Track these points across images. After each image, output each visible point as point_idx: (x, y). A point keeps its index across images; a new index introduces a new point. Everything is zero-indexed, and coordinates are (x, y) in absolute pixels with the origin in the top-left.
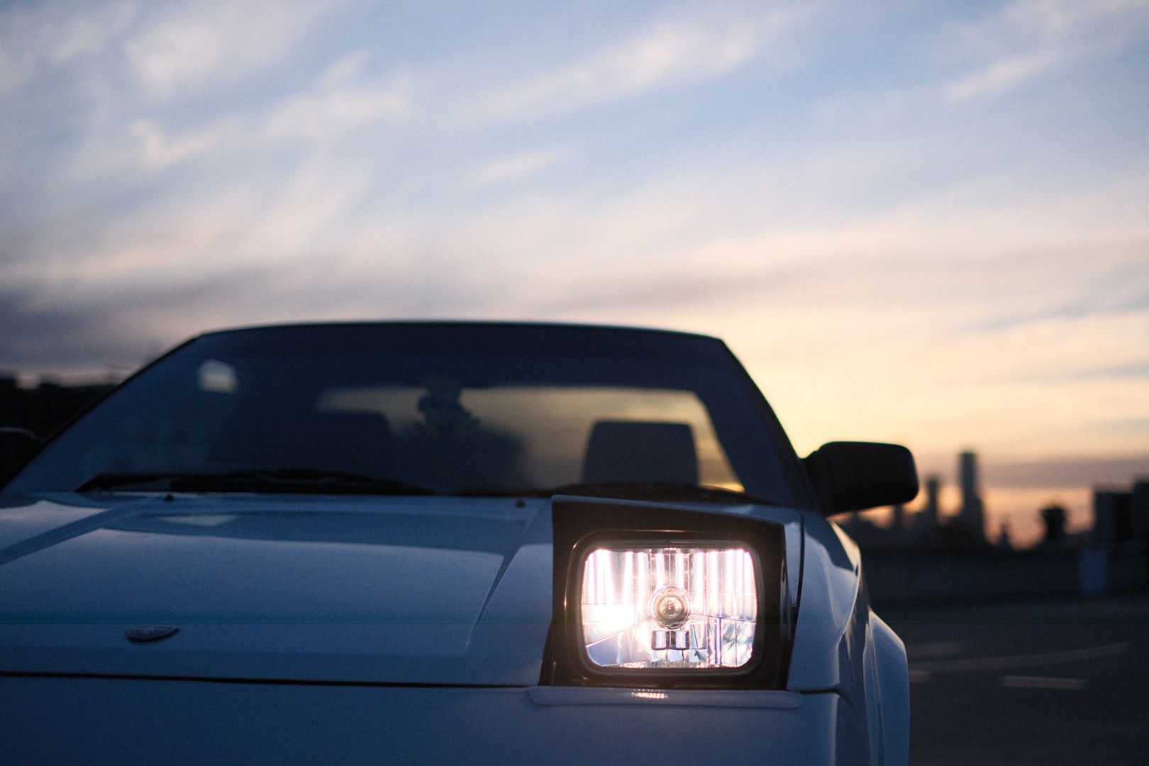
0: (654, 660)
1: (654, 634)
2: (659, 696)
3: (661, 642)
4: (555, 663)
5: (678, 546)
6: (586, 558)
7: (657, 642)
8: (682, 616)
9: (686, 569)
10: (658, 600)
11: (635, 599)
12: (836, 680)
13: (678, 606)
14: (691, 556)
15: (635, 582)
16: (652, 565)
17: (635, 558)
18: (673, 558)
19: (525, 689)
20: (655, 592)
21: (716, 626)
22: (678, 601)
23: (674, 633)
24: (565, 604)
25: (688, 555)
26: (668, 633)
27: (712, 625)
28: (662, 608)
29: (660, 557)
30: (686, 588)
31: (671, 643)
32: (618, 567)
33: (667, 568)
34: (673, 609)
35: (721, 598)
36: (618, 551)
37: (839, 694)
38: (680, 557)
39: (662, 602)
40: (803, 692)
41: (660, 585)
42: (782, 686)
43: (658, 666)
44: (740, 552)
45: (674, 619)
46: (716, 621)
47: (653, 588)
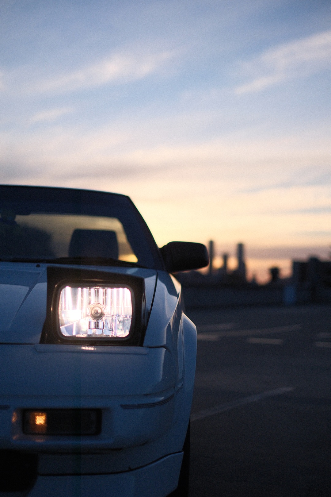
0: (89, 333)
1: (90, 323)
2: (92, 349)
3: (93, 326)
4: (47, 334)
5: (100, 286)
6: (61, 290)
7: (91, 326)
8: (101, 315)
9: (103, 296)
10: (91, 309)
11: (82, 308)
12: (164, 343)
13: (100, 311)
14: (106, 291)
15: (82, 301)
16: (90, 294)
17: (82, 291)
18: (98, 291)
19: (33, 346)
20: (90, 305)
21: (115, 320)
22: (100, 309)
23: (98, 322)
24: (52, 309)
25: (104, 290)
26: (95, 322)
27: (114, 319)
28: (93, 312)
29: (93, 290)
30: (103, 304)
31: (97, 326)
32: (75, 295)
33: (95, 295)
34: (97, 313)
35: (118, 308)
36: (75, 288)
37: (166, 348)
38: (101, 290)
39: (93, 310)
40: (150, 347)
41: (92, 302)
42: (141, 345)
43: (91, 336)
44: (126, 290)
45: (98, 316)
46: (115, 318)
47: (90, 303)
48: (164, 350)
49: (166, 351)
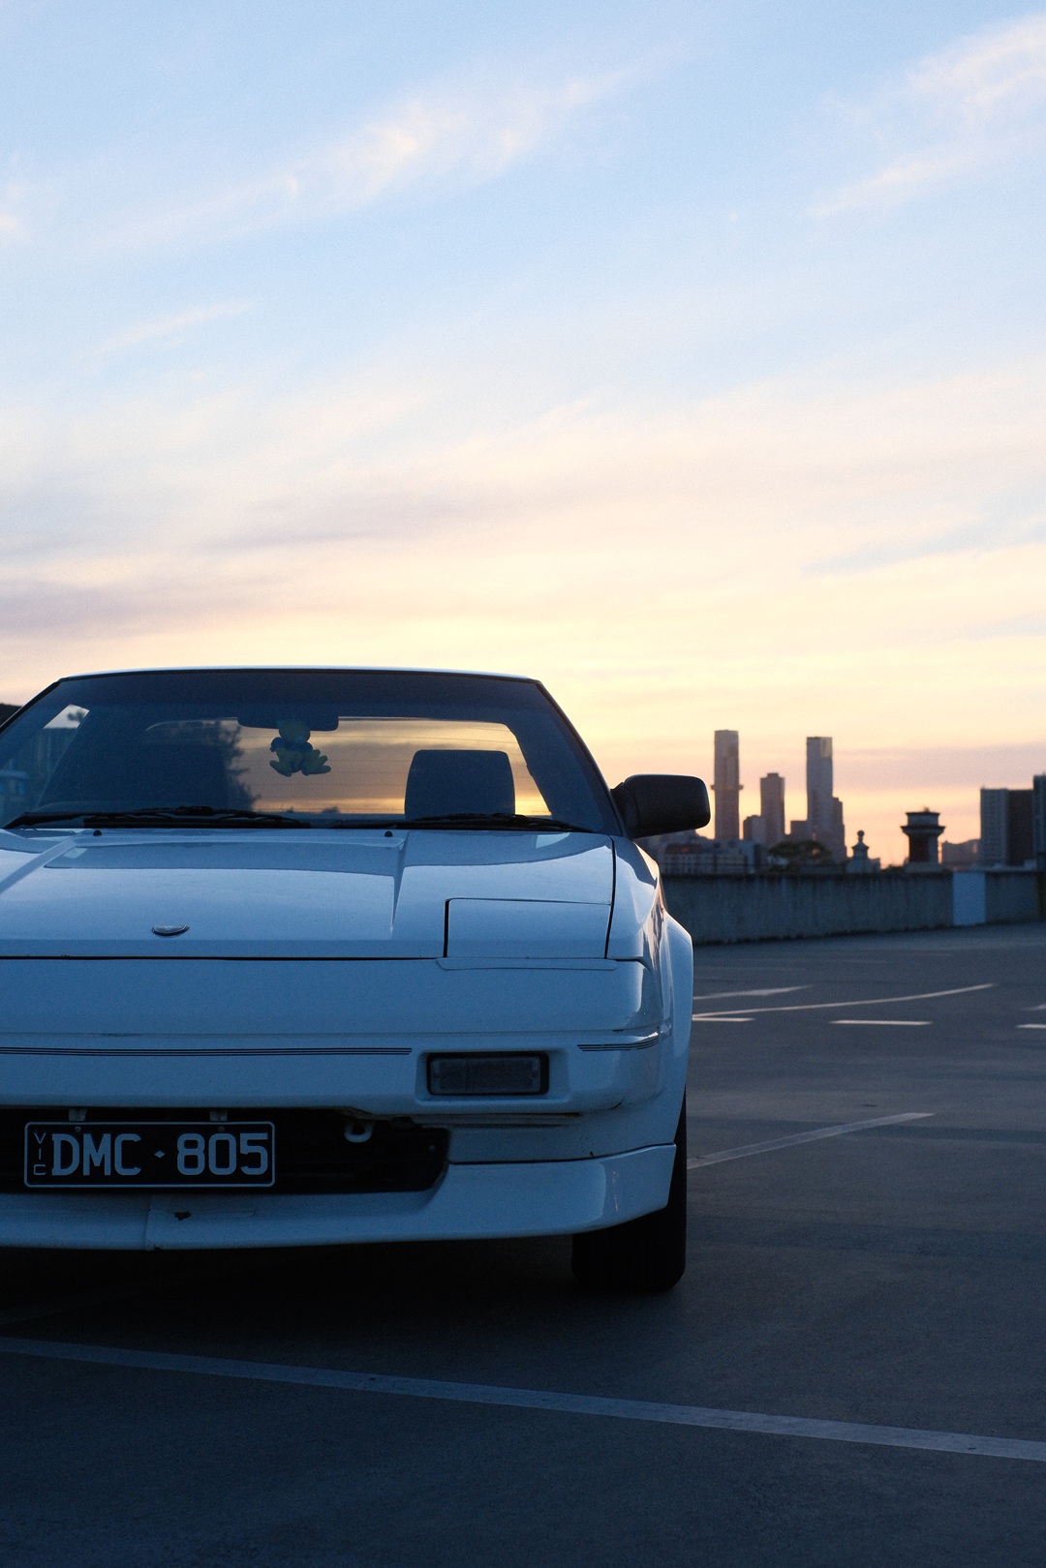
19: (434, 960)
37: (643, 963)
40: (618, 960)
48: (640, 967)
49: (644, 970)
